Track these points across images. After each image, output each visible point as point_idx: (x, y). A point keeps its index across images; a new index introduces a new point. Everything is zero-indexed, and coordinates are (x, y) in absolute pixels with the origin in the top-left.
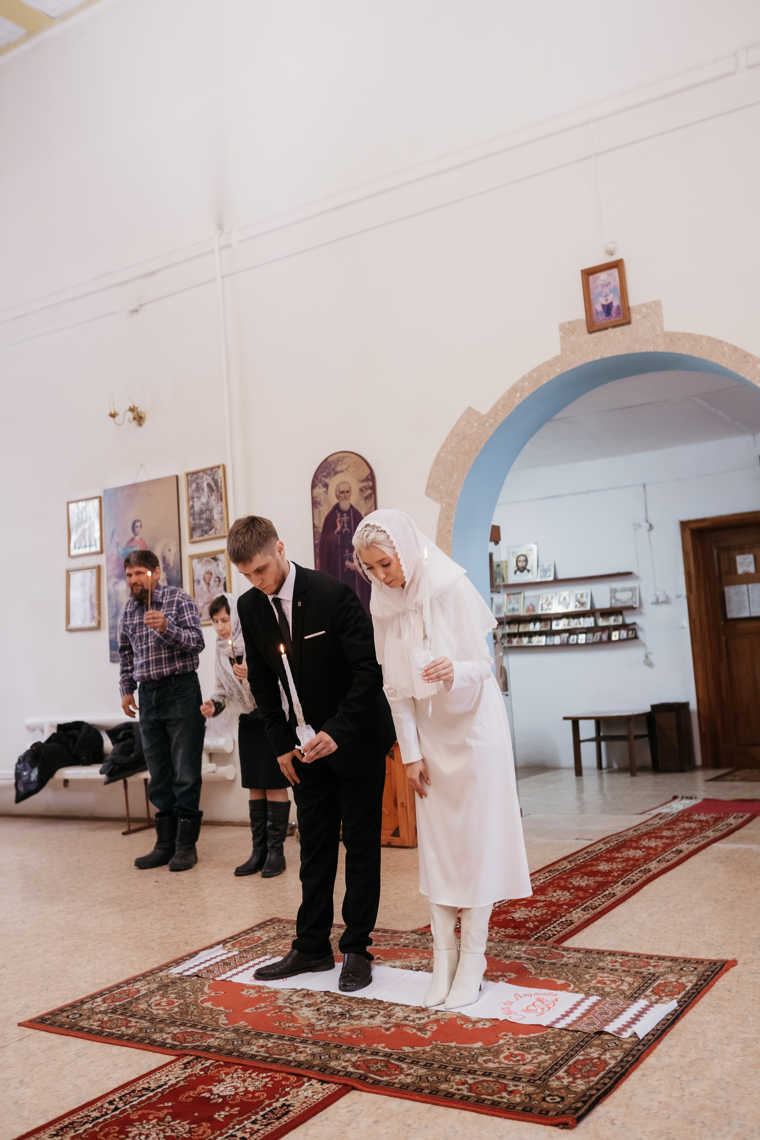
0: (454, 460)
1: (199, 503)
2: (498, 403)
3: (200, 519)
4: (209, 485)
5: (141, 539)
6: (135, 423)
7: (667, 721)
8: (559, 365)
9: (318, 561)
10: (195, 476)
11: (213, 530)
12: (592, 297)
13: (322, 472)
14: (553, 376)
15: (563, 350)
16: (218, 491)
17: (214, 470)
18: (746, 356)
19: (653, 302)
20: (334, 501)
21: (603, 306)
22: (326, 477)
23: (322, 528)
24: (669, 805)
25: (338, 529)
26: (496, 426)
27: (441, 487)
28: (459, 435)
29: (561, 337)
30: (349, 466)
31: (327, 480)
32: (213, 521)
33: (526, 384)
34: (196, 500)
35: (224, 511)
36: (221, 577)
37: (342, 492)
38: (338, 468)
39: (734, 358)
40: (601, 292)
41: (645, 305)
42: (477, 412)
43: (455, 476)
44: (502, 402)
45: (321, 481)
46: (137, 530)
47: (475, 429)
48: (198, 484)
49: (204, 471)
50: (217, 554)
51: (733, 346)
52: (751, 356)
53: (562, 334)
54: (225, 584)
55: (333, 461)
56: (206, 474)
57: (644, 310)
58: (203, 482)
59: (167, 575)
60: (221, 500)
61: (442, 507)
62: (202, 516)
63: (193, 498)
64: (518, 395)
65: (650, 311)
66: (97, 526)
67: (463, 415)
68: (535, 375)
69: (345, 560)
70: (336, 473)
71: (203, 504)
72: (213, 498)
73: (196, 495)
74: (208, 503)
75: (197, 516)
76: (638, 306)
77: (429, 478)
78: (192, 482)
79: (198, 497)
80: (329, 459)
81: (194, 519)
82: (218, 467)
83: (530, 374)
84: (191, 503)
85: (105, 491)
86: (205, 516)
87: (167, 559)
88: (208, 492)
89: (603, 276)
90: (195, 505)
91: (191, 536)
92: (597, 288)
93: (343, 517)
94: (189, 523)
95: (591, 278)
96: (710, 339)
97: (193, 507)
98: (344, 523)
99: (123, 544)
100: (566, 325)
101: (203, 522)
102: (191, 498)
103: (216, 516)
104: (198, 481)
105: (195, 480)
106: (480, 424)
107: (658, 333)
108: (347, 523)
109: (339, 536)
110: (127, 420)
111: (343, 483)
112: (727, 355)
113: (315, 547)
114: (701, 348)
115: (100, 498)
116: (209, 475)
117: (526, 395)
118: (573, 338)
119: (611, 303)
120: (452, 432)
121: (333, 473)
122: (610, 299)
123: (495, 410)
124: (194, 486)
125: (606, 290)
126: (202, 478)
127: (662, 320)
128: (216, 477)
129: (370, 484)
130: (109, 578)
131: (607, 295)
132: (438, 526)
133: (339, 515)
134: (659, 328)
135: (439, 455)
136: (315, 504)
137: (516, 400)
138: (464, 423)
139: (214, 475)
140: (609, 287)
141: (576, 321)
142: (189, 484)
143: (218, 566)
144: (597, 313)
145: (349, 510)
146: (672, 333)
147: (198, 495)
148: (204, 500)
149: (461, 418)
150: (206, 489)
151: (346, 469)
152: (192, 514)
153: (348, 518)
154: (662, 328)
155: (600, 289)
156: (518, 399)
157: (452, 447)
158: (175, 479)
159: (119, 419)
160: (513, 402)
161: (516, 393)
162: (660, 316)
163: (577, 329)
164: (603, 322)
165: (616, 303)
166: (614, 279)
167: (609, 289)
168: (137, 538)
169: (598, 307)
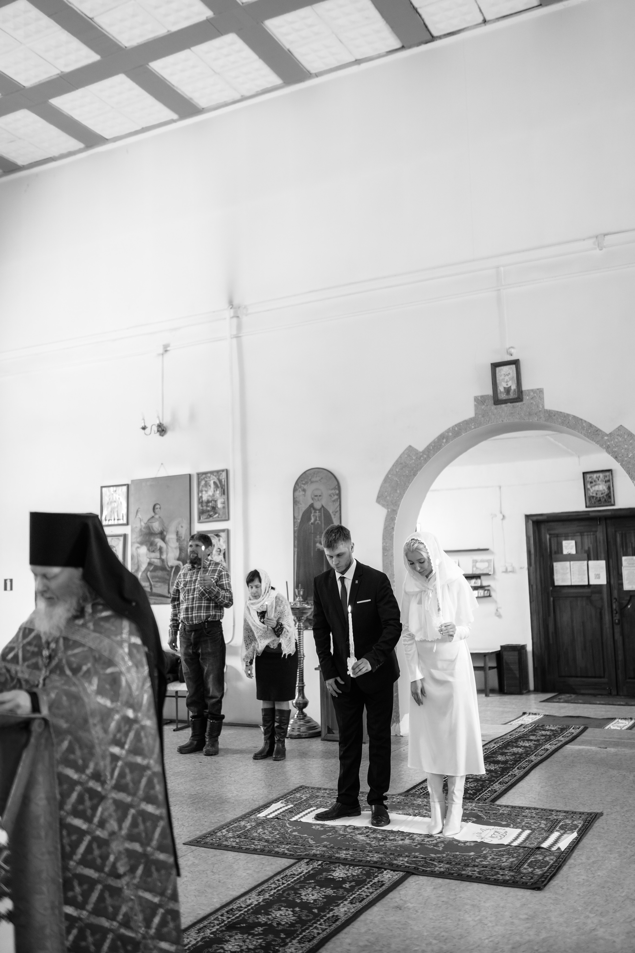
0: (398, 480)
1: (206, 495)
2: (430, 445)
3: (207, 506)
4: (215, 483)
5: (160, 517)
6: (159, 434)
7: (511, 658)
8: (473, 424)
9: (296, 542)
10: (204, 476)
11: (217, 515)
12: (498, 381)
13: (302, 481)
14: (469, 431)
15: (476, 414)
16: (222, 488)
17: (220, 473)
18: (597, 431)
19: (538, 389)
20: (311, 502)
21: (505, 388)
22: (304, 484)
23: (300, 519)
24: (521, 718)
25: (312, 521)
26: (429, 460)
27: (388, 498)
28: (402, 464)
29: (475, 405)
30: (322, 478)
31: (305, 487)
32: (217, 509)
33: (450, 434)
34: (204, 492)
35: (226, 503)
36: (221, 549)
37: (316, 496)
38: (314, 479)
39: (589, 431)
40: (504, 379)
41: (532, 390)
42: (415, 449)
43: (398, 491)
44: (433, 445)
45: (301, 487)
46: (156, 511)
47: (414, 461)
48: (206, 481)
49: (212, 473)
50: (219, 532)
51: (589, 423)
52: (601, 431)
53: (476, 403)
54: (224, 554)
55: (310, 474)
56: (213, 475)
57: (531, 394)
58: (210, 481)
59: (179, 544)
60: (224, 494)
61: (388, 511)
62: (208, 504)
63: (202, 491)
64: (444, 441)
65: (535, 395)
67: (405, 450)
68: (456, 429)
69: (317, 542)
70: (312, 482)
71: (209, 496)
72: (218, 492)
73: (204, 489)
74: (213, 495)
75: (204, 504)
76: (528, 390)
77: (380, 491)
78: (202, 480)
79: (206, 491)
80: (307, 472)
81: (202, 506)
82: (223, 471)
83: (453, 428)
84: (200, 495)
85: (132, 481)
86: (210, 504)
87: (179, 533)
88: (214, 488)
89: (505, 370)
90: (204, 496)
91: (200, 518)
92: (501, 376)
93: (316, 513)
94: (199, 509)
95: (497, 369)
96: (574, 417)
97: (201, 497)
98: (316, 517)
99: (145, 520)
100: (479, 398)
101: (209, 508)
102: (200, 491)
103: (220, 505)
104: (206, 480)
105: (204, 479)
106: (417, 458)
107: (540, 409)
108: (319, 517)
109: (313, 526)
110: (153, 432)
111: (317, 489)
112: (585, 428)
113: (294, 532)
114: (568, 423)
116: (216, 476)
117: (450, 441)
118: (483, 407)
119: (510, 387)
120: (397, 461)
121: (310, 482)
122: (510, 384)
123: (428, 449)
124: (203, 482)
125: (507, 378)
126: (209, 477)
127: (543, 402)
128: (221, 478)
129: (337, 492)
130: (132, 543)
131: (507, 382)
132: (385, 524)
133: (313, 511)
134: (541, 407)
135: (387, 476)
136: (295, 502)
138: (406, 456)
139: (219, 476)
140: (509, 376)
141: (486, 396)
142: (199, 481)
143: (219, 540)
144: (501, 392)
145: (321, 509)
146: (550, 411)
147: (206, 489)
148: (211, 493)
149: (404, 453)
150: (212, 485)
151: (320, 480)
152: (200, 502)
153: (320, 514)
154: (543, 407)
155: (503, 377)
157: (396, 471)
158: (189, 476)
159: (148, 431)
160: (441, 445)
161: (443, 439)
162: (542, 399)
163: (487, 401)
164: (504, 398)
165: (514, 387)
166: (513, 371)
167: (509, 378)
168: (157, 516)
169: (501, 389)
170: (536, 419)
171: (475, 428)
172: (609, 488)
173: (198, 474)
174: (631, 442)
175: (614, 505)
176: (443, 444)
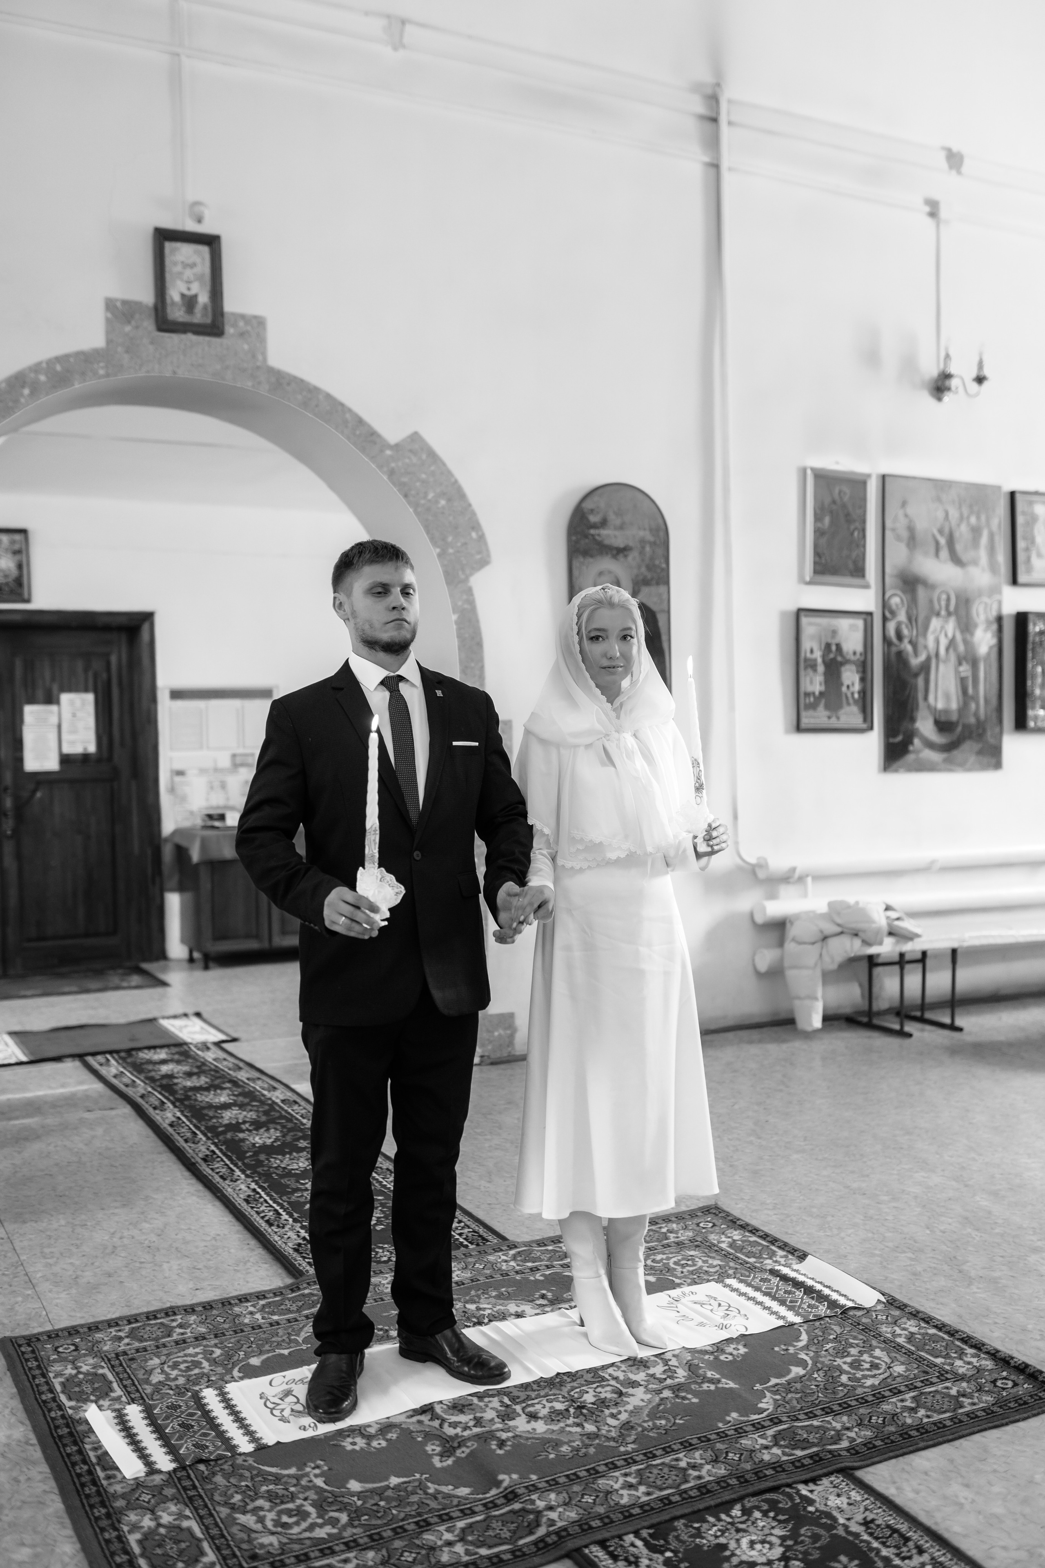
8: (102, 364)
12: (168, 276)
15: (109, 341)
19: (255, 317)
21: (183, 296)
29: (108, 321)
33: (43, 378)
39: (358, 432)
40: (180, 274)
41: (243, 317)
51: (357, 415)
52: (379, 436)
53: (109, 315)
57: (241, 324)
65: (249, 328)
68: (58, 367)
76: (233, 314)
89: (184, 251)
92: (175, 264)
95: (168, 246)
96: (328, 396)
100: (119, 304)
107: (258, 364)
112: (350, 426)
118: (128, 329)
119: (196, 296)
122: (195, 288)
125: (188, 273)
127: (265, 348)
131: (189, 282)
134: (260, 357)
140: (194, 270)
141: (137, 303)
144: (173, 303)
146: (279, 372)
154: (265, 359)
155: (178, 268)
160: (16, 401)
161: (23, 387)
162: (262, 339)
163: (137, 316)
164: (181, 320)
165: (204, 298)
166: (203, 259)
167: (195, 275)
169: (174, 294)
170: (250, 384)
171: (107, 375)
172: (20, 566)
174: (433, 468)
175: (28, 601)
176: (23, 400)
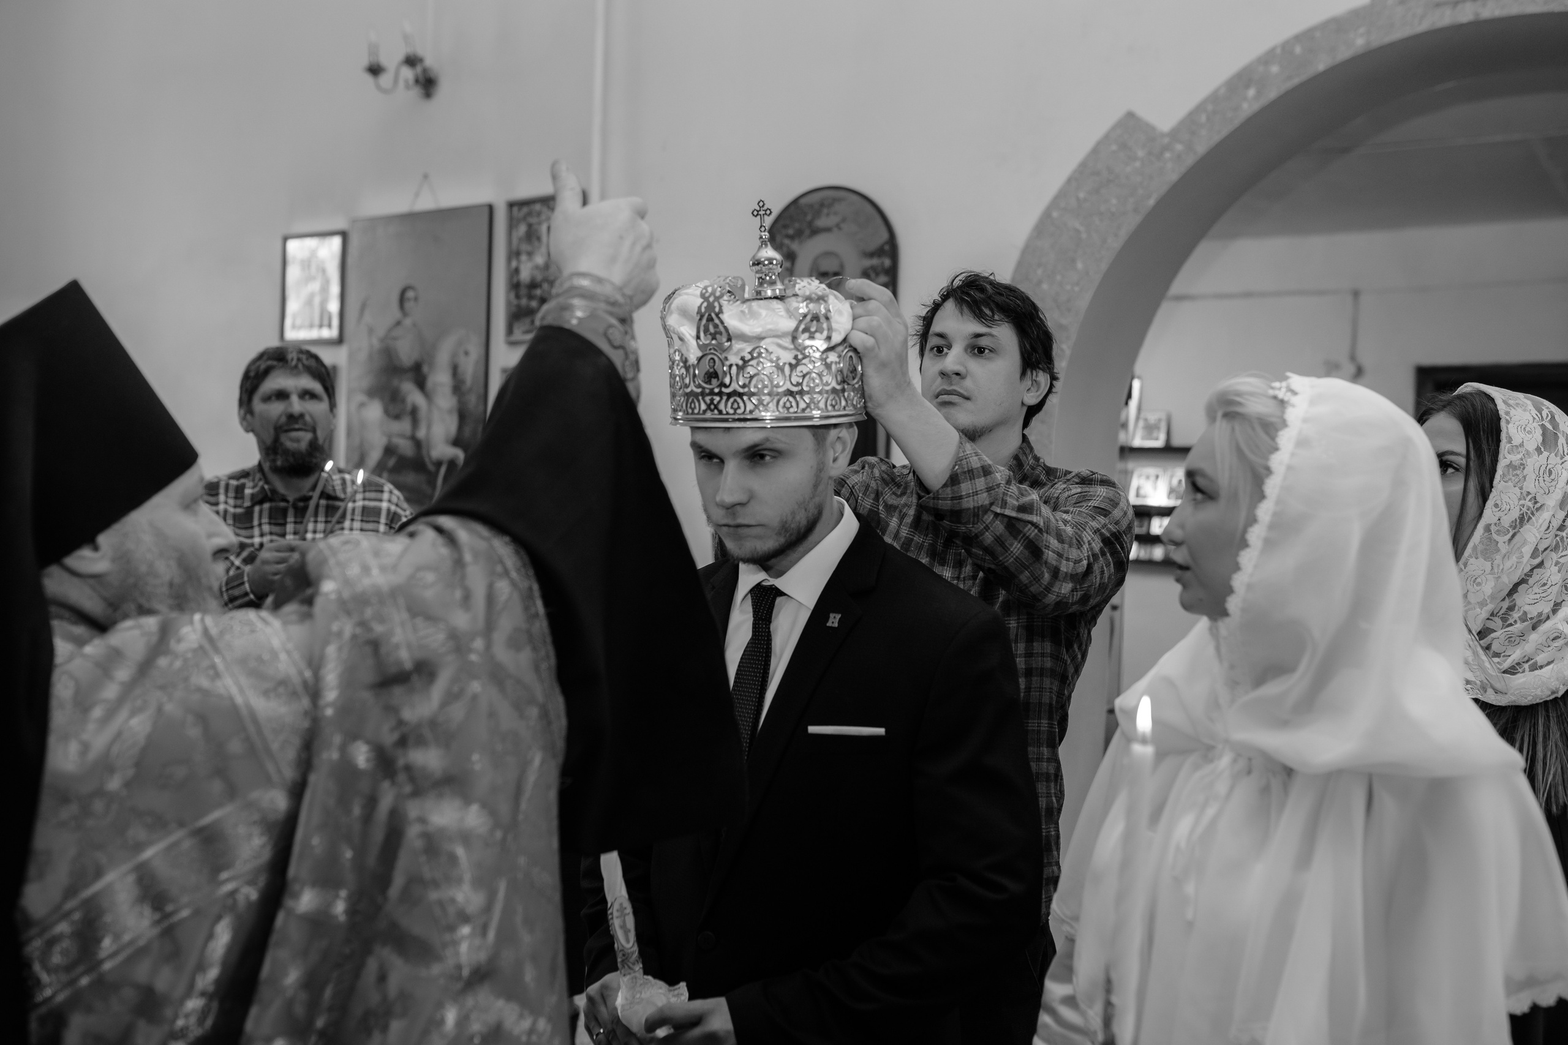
0: (1082, 229)
1: (529, 265)
2: (1199, 108)
3: (531, 297)
5: (414, 325)
6: (416, 92)
8: (1362, 30)
10: (525, 210)
13: (785, 227)
14: (1344, 54)
22: (792, 238)
26: (1190, 160)
27: (1045, 286)
28: (1097, 173)
30: (844, 220)
31: (795, 246)
33: (1275, 69)
34: (524, 258)
37: (825, 274)
38: (821, 222)
42: (1147, 125)
43: (1080, 265)
46: (408, 305)
47: (1138, 164)
48: (530, 226)
49: (545, 201)
55: (811, 206)
58: (540, 223)
59: (459, 402)
62: (533, 292)
63: (518, 254)
64: (1251, 92)
66: (335, 289)
67: (1113, 128)
68: (1298, 50)
70: (815, 232)
71: (537, 267)
73: (525, 247)
74: (547, 266)
75: (523, 291)
78: (519, 221)
79: (529, 254)
80: (803, 201)
81: (518, 297)
83: (1287, 46)
84: (514, 264)
85: (355, 222)
86: (539, 292)
87: (460, 370)
90: (522, 267)
91: (510, 331)
94: (509, 303)
97: (517, 271)
99: (381, 332)
101: (534, 304)
102: (514, 254)
104: (530, 220)
105: (525, 218)
106: (1149, 153)
110: (401, 84)
111: (828, 254)
115: (344, 235)
117: (1272, 94)
120: (1083, 165)
121: (807, 232)
123: (1190, 122)
124: (522, 229)
126: (539, 214)
129: (887, 262)
130: (351, 392)
135: (1047, 215)
137: (1245, 106)
138: (1114, 147)
142: (512, 224)
147: (530, 249)
148: (540, 259)
149: (1107, 137)
151: (838, 226)
152: (515, 286)
156: (1250, 103)
157: (1078, 199)
158: (486, 211)
159: (385, 80)
168: (408, 322)
173: (511, 205)
